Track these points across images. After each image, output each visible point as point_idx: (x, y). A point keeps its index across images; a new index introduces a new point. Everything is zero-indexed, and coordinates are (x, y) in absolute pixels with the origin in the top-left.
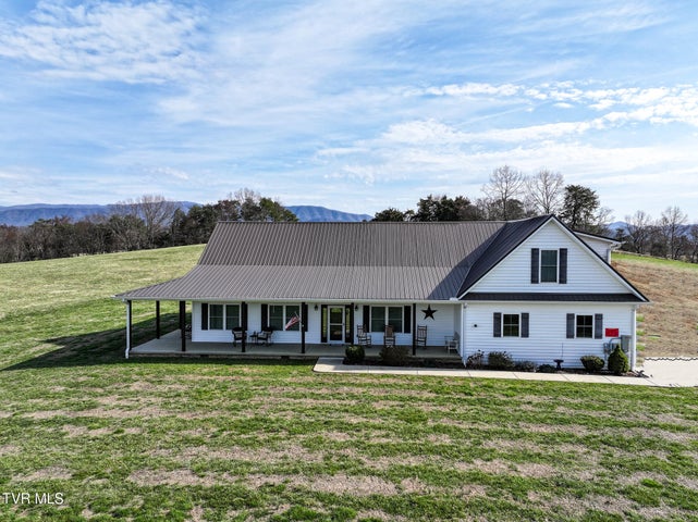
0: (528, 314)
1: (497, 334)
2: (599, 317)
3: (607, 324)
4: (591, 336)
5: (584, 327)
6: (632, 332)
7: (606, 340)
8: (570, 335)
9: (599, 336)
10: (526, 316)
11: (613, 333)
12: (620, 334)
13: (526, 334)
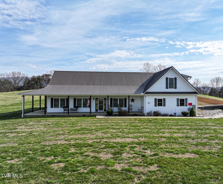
0: (165, 99)
1: (156, 106)
2: (186, 99)
3: (189, 102)
4: (184, 106)
5: (182, 103)
6: (196, 104)
7: (189, 106)
8: (178, 105)
9: (186, 106)
10: (164, 99)
11: (190, 104)
12: (192, 105)
13: (164, 105)
